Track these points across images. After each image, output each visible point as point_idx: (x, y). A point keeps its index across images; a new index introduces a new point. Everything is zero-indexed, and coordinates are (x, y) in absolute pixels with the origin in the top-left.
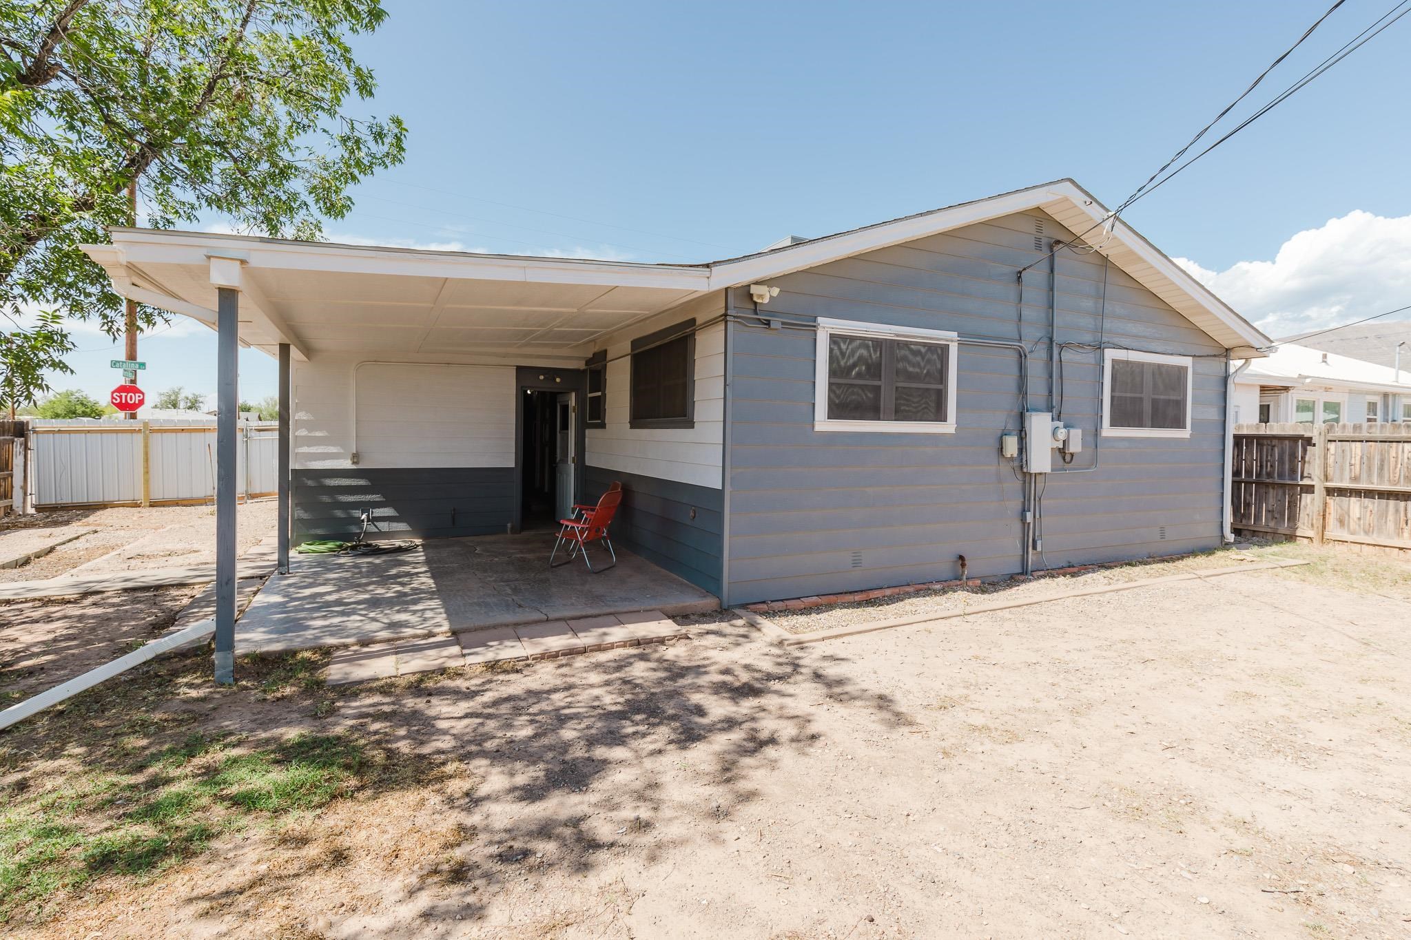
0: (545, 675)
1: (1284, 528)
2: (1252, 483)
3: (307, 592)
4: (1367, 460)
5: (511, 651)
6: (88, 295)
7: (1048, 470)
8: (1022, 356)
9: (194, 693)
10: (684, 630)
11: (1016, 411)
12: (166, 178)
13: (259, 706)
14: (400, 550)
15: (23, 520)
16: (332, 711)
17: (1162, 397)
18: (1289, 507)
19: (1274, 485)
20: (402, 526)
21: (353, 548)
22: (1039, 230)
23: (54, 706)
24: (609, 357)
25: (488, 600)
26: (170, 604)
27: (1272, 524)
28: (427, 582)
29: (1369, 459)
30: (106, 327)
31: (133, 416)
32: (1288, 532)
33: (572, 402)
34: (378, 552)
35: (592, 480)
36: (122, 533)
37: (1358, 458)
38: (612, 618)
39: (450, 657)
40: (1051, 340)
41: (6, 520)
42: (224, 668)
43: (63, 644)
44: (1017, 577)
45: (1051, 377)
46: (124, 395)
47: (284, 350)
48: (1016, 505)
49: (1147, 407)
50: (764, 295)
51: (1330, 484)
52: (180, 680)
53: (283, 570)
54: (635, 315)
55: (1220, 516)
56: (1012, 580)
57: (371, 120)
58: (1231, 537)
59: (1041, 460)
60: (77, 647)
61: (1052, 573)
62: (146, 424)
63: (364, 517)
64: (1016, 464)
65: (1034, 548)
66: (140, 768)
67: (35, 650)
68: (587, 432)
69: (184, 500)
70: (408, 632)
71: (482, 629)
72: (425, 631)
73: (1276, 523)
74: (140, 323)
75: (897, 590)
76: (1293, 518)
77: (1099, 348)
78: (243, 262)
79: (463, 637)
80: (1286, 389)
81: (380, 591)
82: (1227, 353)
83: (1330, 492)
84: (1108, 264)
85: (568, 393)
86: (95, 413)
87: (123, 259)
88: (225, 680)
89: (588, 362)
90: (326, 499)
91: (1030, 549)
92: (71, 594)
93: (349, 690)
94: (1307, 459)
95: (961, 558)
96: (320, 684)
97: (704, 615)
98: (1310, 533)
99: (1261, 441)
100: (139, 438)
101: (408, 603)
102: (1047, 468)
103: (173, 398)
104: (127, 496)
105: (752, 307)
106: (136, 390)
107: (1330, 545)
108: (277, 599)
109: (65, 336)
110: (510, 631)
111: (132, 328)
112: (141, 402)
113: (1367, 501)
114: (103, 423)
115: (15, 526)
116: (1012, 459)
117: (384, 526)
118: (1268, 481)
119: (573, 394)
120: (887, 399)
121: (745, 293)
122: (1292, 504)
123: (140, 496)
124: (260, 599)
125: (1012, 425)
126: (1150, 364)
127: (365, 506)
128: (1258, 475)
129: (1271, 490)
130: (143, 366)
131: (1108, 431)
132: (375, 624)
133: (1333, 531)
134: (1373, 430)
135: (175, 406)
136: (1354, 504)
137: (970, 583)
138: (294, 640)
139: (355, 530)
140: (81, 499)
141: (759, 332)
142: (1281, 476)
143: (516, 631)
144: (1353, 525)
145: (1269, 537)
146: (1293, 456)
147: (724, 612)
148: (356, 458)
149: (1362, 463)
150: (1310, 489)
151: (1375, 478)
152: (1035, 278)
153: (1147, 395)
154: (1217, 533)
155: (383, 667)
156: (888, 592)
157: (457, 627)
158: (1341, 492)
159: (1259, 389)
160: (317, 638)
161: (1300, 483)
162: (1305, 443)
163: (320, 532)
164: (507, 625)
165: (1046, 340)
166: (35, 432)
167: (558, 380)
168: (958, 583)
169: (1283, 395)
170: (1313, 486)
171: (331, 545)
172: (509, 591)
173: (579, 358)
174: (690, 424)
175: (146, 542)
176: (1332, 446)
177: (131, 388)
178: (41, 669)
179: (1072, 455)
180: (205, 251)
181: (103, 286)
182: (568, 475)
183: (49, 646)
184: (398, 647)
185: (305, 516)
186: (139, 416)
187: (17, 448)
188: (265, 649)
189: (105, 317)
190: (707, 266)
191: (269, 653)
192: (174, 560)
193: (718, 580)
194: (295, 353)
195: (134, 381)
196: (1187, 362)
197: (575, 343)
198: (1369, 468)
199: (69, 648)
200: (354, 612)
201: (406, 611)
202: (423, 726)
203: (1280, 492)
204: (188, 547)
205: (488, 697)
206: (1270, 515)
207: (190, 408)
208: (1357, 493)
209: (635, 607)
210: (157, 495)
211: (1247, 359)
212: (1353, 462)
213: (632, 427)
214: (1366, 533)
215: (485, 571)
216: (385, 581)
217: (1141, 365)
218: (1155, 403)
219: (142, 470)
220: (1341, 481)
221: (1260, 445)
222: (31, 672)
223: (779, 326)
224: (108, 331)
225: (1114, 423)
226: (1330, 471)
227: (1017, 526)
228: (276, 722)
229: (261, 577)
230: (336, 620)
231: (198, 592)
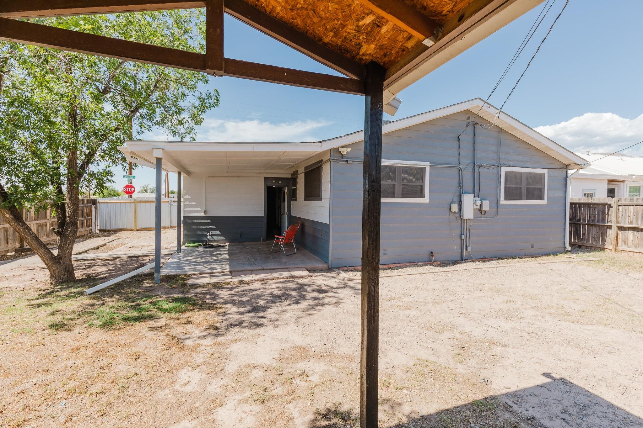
0: (257, 285)
1: (599, 245)
2: (586, 224)
3: (186, 258)
4: (636, 214)
5: (247, 278)
6: (118, 158)
7: (472, 218)
8: (460, 171)
9: (148, 285)
10: (311, 274)
11: (458, 193)
12: (142, 117)
13: (167, 289)
14: (220, 246)
15: (95, 235)
16: (188, 292)
17: (532, 187)
18: (602, 235)
19: (595, 225)
20: (222, 238)
21: (204, 245)
22: (468, 118)
23: (110, 286)
24: (298, 173)
25: (245, 263)
26: (142, 262)
27: (594, 243)
28: (227, 257)
29: (637, 213)
30: (123, 169)
31: (131, 197)
32: (601, 247)
33: (286, 191)
34: (213, 246)
35: (293, 220)
36: (128, 239)
37: (632, 213)
38: (287, 269)
39: (228, 279)
40: (474, 164)
41: (90, 235)
42: (157, 278)
43: (111, 272)
44: (458, 262)
45: (474, 179)
46: (128, 188)
47: (179, 174)
48: (458, 232)
49: (524, 192)
50: (344, 151)
51: (619, 225)
52: (144, 282)
53: (179, 251)
54: (300, 159)
55: (564, 239)
56: (455, 262)
57: (207, 92)
58: (569, 248)
59: (469, 213)
60: (115, 272)
61: (474, 260)
62: (135, 200)
63: (208, 234)
64: (458, 215)
65: (466, 249)
66: (133, 302)
67: (103, 273)
68: (292, 202)
69: (148, 228)
70: (215, 271)
71: (240, 271)
72: (221, 271)
73: (596, 242)
74: (133, 167)
75: (402, 264)
76: (604, 240)
77: (499, 166)
78: (163, 149)
79: (233, 274)
80: (623, 181)
81: (209, 259)
82: (567, 167)
83: (619, 228)
84: (502, 131)
85: (284, 187)
86: (118, 195)
87: (129, 150)
88: (157, 282)
89: (292, 175)
90: (194, 227)
91: (464, 250)
92: (111, 258)
93: (194, 286)
94: (609, 214)
95: (432, 253)
96: (185, 284)
97: (322, 270)
98: (611, 247)
99: (589, 206)
100: (133, 205)
101: (217, 263)
102: (472, 217)
103: (145, 188)
104: (129, 227)
105: (341, 156)
106: (132, 187)
107: (620, 253)
108: (175, 260)
109: (112, 172)
110: (250, 272)
111: (131, 169)
112: (134, 191)
113: (636, 233)
114: (120, 199)
115: (92, 237)
116: (455, 213)
117: (215, 238)
118: (592, 223)
119: (287, 188)
120: (398, 190)
121: (337, 150)
122: (603, 234)
123: (133, 227)
124: (171, 260)
125: (456, 199)
126: (525, 173)
127: (209, 230)
128: (589, 221)
129: (594, 228)
130: (134, 177)
131: (503, 201)
132: (205, 268)
133: (621, 246)
134: (639, 200)
135: (146, 192)
136: (630, 233)
137: (435, 263)
138: (179, 272)
139: (205, 239)
140: (114, 227)
141: (344, 165)
142: (598, 221)
143: (251, 272)
144: (630, 244)
145: (593, 249)
146: (603, 212)
147: (330, 270)
148: (205, 212)
149: (633, 215)
150: (610, 227)
151: (640, 222)
152: (467, 138)
153: (524, 186)
154: (562, 246)
155: (206, 280)
156: (398, 265)
157: (232, 270)
158: (624, 229)
159: (607, 181)
160: (187, 271)
161: (606, 224)
162: (608, 206)
163: (193, 239)
164: (249, 270)
165: (473, 164)
166: (99, 203)
167: (280, 182)
168: (430, 263)
169: (622, 184)
170: (611, 226)
171: (196, 244)
172: (253, 260)
173: (289, 174)
174: (321, 200)
175: (135, 242)
176: (620, 208)
177: (130, 186)
178: (106, 278)
179: (485, 211)
180: (152, 147)
181: (122, 155)
182: (285, 219)
183: (106, 272)
184: (211, 274)
185: (187, 233)
186: (133, 196)
187: (93, 209)
188: (170, 274)
189: (123, 165)
190: (320, 142)
191: (172, 275)
192: (144, 248)
193: (327, 258)
194: (183, 175)
195: (131, 183)
196: (545, 171)
197: (285, 168)
198: (637, 218)
199: (113, 272)
200: (199, 265)
201: (217, 265)
202: (215, 296)
203: (598, 228)
204: (149, 244)
205: (237, 290)
206: (593, 240)
207: (152, 192)
208: (632, 229)
209: (296, 266)
210: (139, 226)
211: (577, 169)
212: (630, 215)
213: (305, 201)
214: (636, 247)
215: (248, 254)
216: (211, 256)
217: (521, 173)
218: (528, 190)
219: (134, 217)
220: (625, 224)
221: (589, 207)
222: (102, 278)
223: (352, 162)
224: (124, 170)
225: (506, 198)
226: (620, 219)
227: (459, 240)
228: (172, 293)
229: (172, 254)
230: (193, 267)
231: (151, 258)
